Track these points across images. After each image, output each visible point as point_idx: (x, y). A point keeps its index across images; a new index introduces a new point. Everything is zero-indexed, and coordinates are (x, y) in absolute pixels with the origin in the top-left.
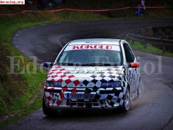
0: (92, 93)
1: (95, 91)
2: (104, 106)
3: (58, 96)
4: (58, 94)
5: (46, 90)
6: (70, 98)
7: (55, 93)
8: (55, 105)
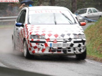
0: (68, 43)
1: (70, 41)
2: (75, 51)
3: (43, 46)
4: (43, 44)
5: (32, 42)
6: (52, 47)
7: (40, 44)
8: (40, 52)
